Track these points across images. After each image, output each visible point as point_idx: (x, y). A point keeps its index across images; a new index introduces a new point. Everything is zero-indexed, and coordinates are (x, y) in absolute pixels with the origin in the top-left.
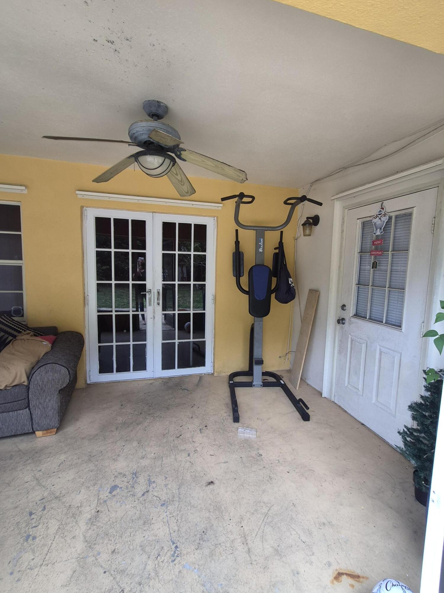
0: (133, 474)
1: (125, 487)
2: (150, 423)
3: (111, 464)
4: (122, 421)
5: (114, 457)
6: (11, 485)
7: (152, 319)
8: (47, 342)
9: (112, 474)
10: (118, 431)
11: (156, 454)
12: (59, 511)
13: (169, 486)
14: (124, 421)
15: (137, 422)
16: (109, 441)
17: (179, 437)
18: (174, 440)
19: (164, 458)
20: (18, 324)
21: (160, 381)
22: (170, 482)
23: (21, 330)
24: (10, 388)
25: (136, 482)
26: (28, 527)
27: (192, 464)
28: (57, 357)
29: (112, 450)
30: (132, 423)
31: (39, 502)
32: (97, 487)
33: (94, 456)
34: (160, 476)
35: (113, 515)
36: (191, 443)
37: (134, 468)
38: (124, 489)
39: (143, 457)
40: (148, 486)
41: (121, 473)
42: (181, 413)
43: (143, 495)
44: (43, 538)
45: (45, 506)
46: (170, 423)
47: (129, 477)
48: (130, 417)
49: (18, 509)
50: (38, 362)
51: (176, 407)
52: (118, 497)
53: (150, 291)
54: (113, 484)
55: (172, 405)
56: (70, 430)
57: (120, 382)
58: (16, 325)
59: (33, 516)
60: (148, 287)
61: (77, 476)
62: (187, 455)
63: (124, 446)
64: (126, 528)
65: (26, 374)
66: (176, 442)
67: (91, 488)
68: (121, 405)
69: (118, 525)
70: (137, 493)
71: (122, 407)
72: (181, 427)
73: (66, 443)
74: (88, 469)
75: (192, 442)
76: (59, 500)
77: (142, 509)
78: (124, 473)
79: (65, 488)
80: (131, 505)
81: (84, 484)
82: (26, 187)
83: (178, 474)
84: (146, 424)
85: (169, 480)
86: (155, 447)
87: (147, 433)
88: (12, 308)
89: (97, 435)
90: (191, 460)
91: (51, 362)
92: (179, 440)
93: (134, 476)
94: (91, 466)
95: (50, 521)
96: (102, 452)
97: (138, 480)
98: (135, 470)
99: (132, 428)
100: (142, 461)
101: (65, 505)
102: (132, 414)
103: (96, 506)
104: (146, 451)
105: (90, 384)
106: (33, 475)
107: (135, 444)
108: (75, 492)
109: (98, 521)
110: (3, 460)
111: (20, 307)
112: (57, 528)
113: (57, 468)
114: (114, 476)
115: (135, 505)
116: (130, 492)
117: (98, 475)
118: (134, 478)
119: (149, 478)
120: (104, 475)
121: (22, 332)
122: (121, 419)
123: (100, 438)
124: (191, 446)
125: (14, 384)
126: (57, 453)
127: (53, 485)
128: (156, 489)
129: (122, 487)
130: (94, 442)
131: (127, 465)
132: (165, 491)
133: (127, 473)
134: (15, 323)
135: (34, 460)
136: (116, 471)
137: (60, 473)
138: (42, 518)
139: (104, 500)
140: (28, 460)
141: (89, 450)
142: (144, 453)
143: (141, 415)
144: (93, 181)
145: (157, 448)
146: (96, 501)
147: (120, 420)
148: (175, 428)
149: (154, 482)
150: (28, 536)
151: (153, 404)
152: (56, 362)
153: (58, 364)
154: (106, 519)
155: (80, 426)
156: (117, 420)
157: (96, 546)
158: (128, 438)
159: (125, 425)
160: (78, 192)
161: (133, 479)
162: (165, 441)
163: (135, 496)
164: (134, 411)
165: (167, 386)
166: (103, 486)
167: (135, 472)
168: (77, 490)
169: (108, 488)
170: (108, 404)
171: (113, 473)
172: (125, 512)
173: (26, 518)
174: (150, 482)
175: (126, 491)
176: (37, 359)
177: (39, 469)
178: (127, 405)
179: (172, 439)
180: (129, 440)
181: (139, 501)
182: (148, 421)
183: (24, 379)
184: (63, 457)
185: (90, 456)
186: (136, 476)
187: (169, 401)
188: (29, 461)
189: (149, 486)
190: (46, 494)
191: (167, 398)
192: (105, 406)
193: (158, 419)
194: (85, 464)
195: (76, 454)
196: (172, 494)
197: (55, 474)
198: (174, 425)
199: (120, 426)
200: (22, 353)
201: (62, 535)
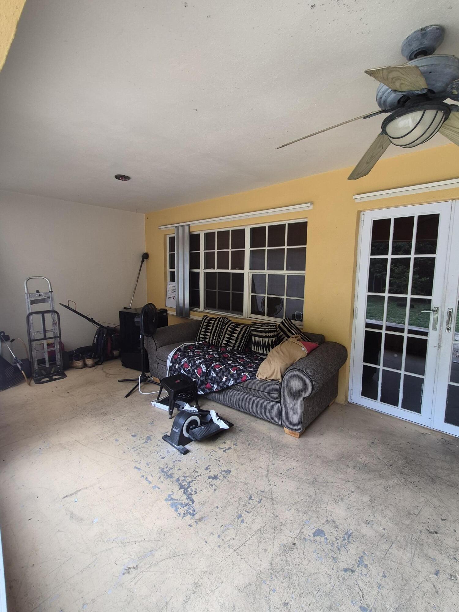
0: (347, 533)
1: (331, 542)
2: (397, 484)
3: (330, 502)
4: (365, 461)
5: (336, 498)
6: (252, 462)
7: (437, 348)
8: (306, 349)
9: (325, 515)
10: (354, 470)
11: (386, 531)
12: (268, 513)
13: (384, 592)
14: (366, 462)
15: (381, 473)
16: (340, 476)
17: (432, 533)
18: (421, 531)
19: (394, 546)
20: (293, 327)
21: (439, 437)
22: (388, 587)
23: (294, 333)
24: (269, 380)
25: (344, 546)
26: (244, 508)
27: (437, 592)
28: (306, 365)
29: (338, 488)
30: (374, 471)
31: (260, 492)
32: (305, 517)
33: (318, 482)
34: (377, 565)
35: (305, 562)
36: (449, 557)
37: (351, 527)
38: (329, 544)
39: (368, 522)
40: (357, 565)
41: (334, 522)
42: (452, 500)
43: (346, 570)
44: (247, 527)
45: (261, 499)
46: (426, 502)
47: (341, 534)
48: (375, 462)
49: (246, 486)
50: (292, 364)
51: (448, 485)
52: (319, 547)
53: (436, 310)
54: (321, 528)
55: (442, 479)
56: (312, 440)
57: (383, 414)
58: (292, 327)
59: (251, 501)
60: (434, 304)
61: (295, 491)
62: (433, 571)
63: (353, 492)
64: (309, 591)
65: (281, 372)
66: (423, 537)
67: (301, 514)
68: (372, 443)
69: (303, 579)
70: (340, 561)
71: (372, 445)
72: (442, 520)
73: (303, 452)
74: (307, 492)
75: (452, 557)
76: (273, 503)
77: (336, 586)
78: (338, 524)
79: (282, 495)
80: (326, 569)
81: (297, 504)
82: (312, 203)
83: (405, 585)
84: (391, 483)
85: (388, 584)
86: (389, 520)
87: (387, 495)
88: (296, 313)
89: (332, 461)
90: (438, 586)
91: (299, 368)
92: (430, 537)
93: (346, 537)
94: (311, 491)
95: (258, 516)
96: (328, 482)
97: (348, 546)
98: (351, 531)
99: (371, 476)
100: (364, 525)
101: (274, 512)
102: (380, 460)
103: (296, 536)
104: (375, 516)
105: (350, 403)
106: (268, 464)
107: (366, 499)
108: (286, 506)
109: (290, 555)
110: (257, 438)
111: (301, 313)
112: (259, 528)
113: (285, 471)
114: (326, 519)
115: (331, 574)
116: (333, 553)
117: (313, 505)
118: (346, 539)
119: (362, 554)
120: (318, 509)
121: (295, 335)
122: (365, 458)
123: (333, 467)
124: (446, 562)
125: (272, 378)
126: (292, 457)
127: (275, 485)
128: (364, 578)
129: (328, 539)
130: (325, 467)
131: (345, 518)
132: (375, 593)
133: (340, 527)
134: (292, 326)
135: (274, 452)
136: (331, 516)
137: (285, 478)
138: (255, 508)
139: (305, 537)
140: (270, 449)
141: (317, 473)
142: (371, 518)
143: (390, 467)
144: (349, 179)
145: (391, 525)
146: (298, 532)
147: (363, 458)
148: (432, 516)
149: (366, 566)
150: (240, 516)
151: (413, 463)
152: (303, 370)
153: (304, 372)
154: (297, 561)
155: (321, 442)
156: (359, 456)
157: (275, 579)
158: (361, 486)
159: (365, 468)
160: (355, 197)
161: (343, 540)
162: (407, 522)
163: (336, 562)
164: (384, 457)
165: (448, 448)
166: (311, 521)
167: (349, 533)
168: (289, 506)
169: (314, 527)
170: (358, 434)
171: (327, 515)
172: (317, 571)
173: (246, 499)
174: (361, 562)
175: (330, 547)
176: (292, 362)
177: (273, 462)
178: (378, 446)
179: (420, 528)
180: (361, 489)
181: (338, 574)
182: (396, 481)
183: (279, 376)
184: (294, 464)
185: (316, 479)
186: (348, 538)
187: (440, 470)
188: (271, 451)
189: (358, 567)
190: (267, 489)
191: (438, 464)
192: (355, 434)
193: (411, 487)
194: (308, 485)
195: (305, 469)
196: (383, 607)
197: (281, 475)
198: (431, 509)
199: (360, 466)
200: (283, 353)
201: (259, 539)
